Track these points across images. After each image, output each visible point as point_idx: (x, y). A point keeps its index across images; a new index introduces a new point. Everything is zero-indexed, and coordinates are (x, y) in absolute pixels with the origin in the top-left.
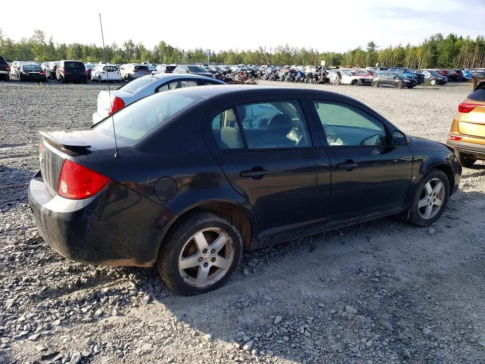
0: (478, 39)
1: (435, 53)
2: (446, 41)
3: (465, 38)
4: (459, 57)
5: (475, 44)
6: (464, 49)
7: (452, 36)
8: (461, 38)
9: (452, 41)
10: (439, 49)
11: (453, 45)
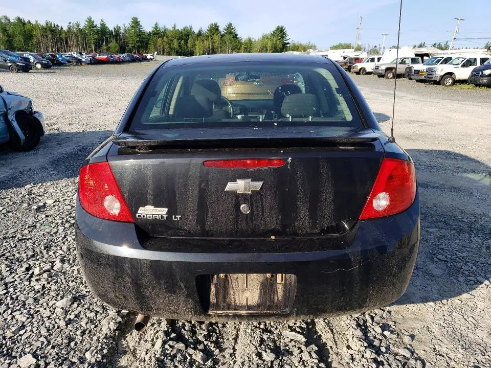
0: (47, 24)
1: (8, 36)
2: (15, 24)
3: (33, 22)
4: (35, 41)
5: (46, 29)
6: (37, 34)
7: (19, 19)
8: (29, 22)
9: (21, 25)
10: (10, 32)
11: (24, 28)
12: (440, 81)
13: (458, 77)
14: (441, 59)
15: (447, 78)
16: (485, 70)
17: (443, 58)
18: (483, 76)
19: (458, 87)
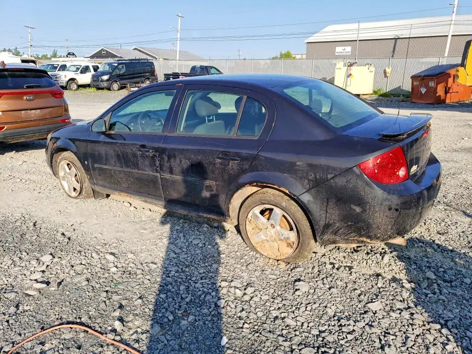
12: (66, 86)
13: (80, 83)
14: (57, 66)
15: (71, 83)
16: (102, 75)
17: (58, 65)
18: (102, 81)
19: (83, 90)
